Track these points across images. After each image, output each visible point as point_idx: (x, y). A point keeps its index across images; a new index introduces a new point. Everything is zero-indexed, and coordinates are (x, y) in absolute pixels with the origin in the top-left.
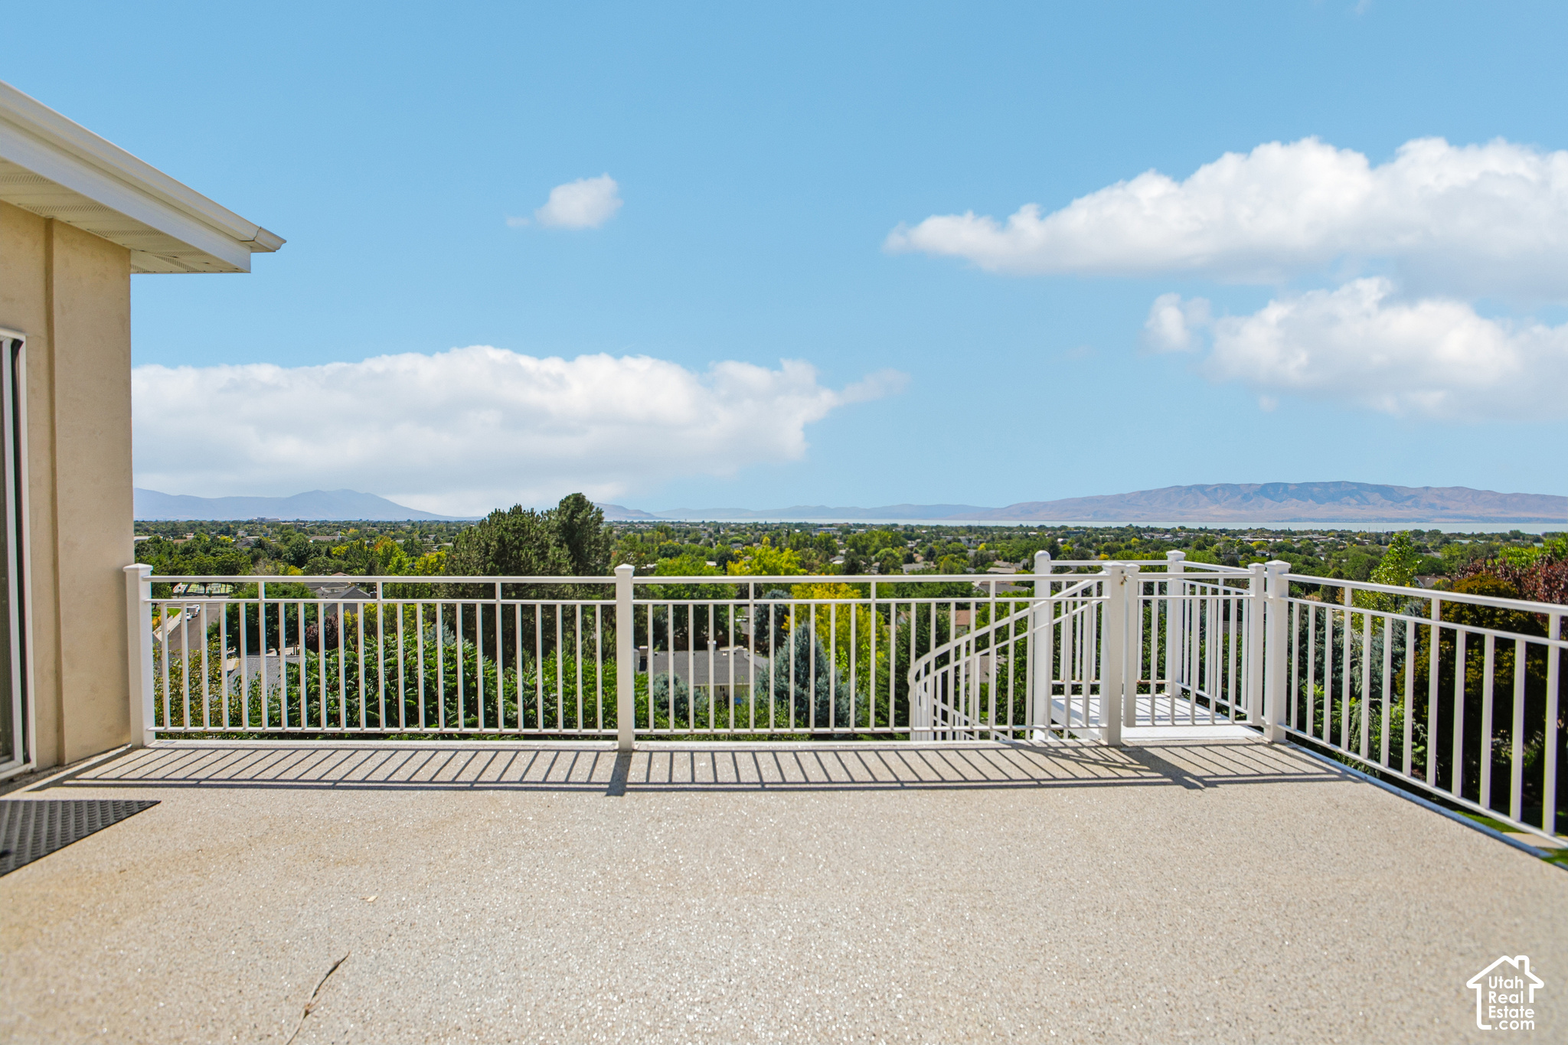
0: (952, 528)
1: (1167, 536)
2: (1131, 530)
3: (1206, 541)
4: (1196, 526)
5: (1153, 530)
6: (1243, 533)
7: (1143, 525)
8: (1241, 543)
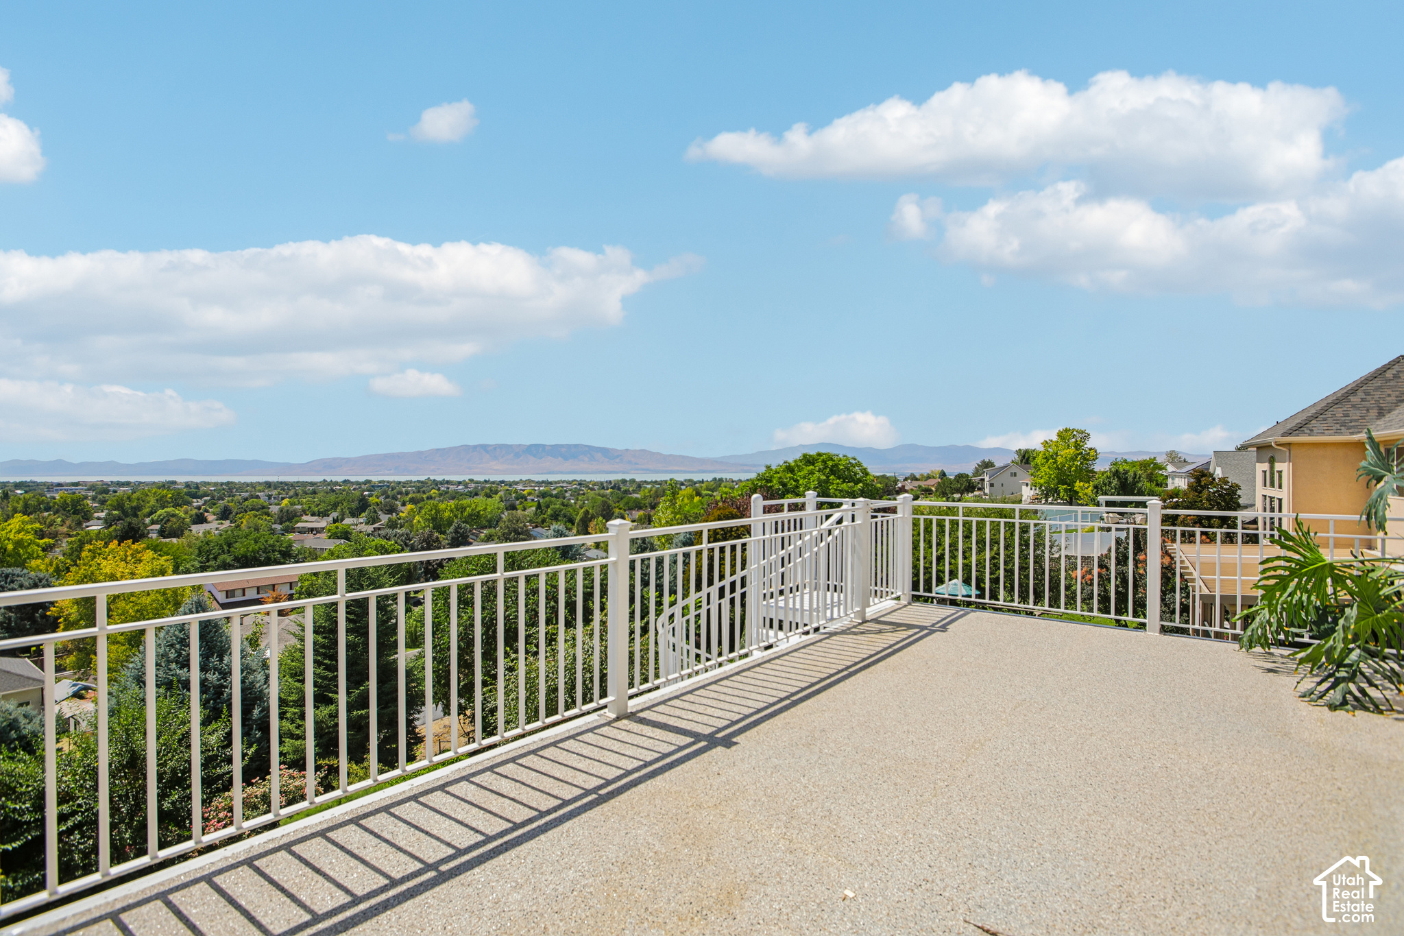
0: (247, 484)
1: (460, 487)
2: (430, 482)
3: (491, 490)
4: (481, 478)
5: (448, 482)
6: (517, 483)
7: (439, 478)
8: (516, 491)
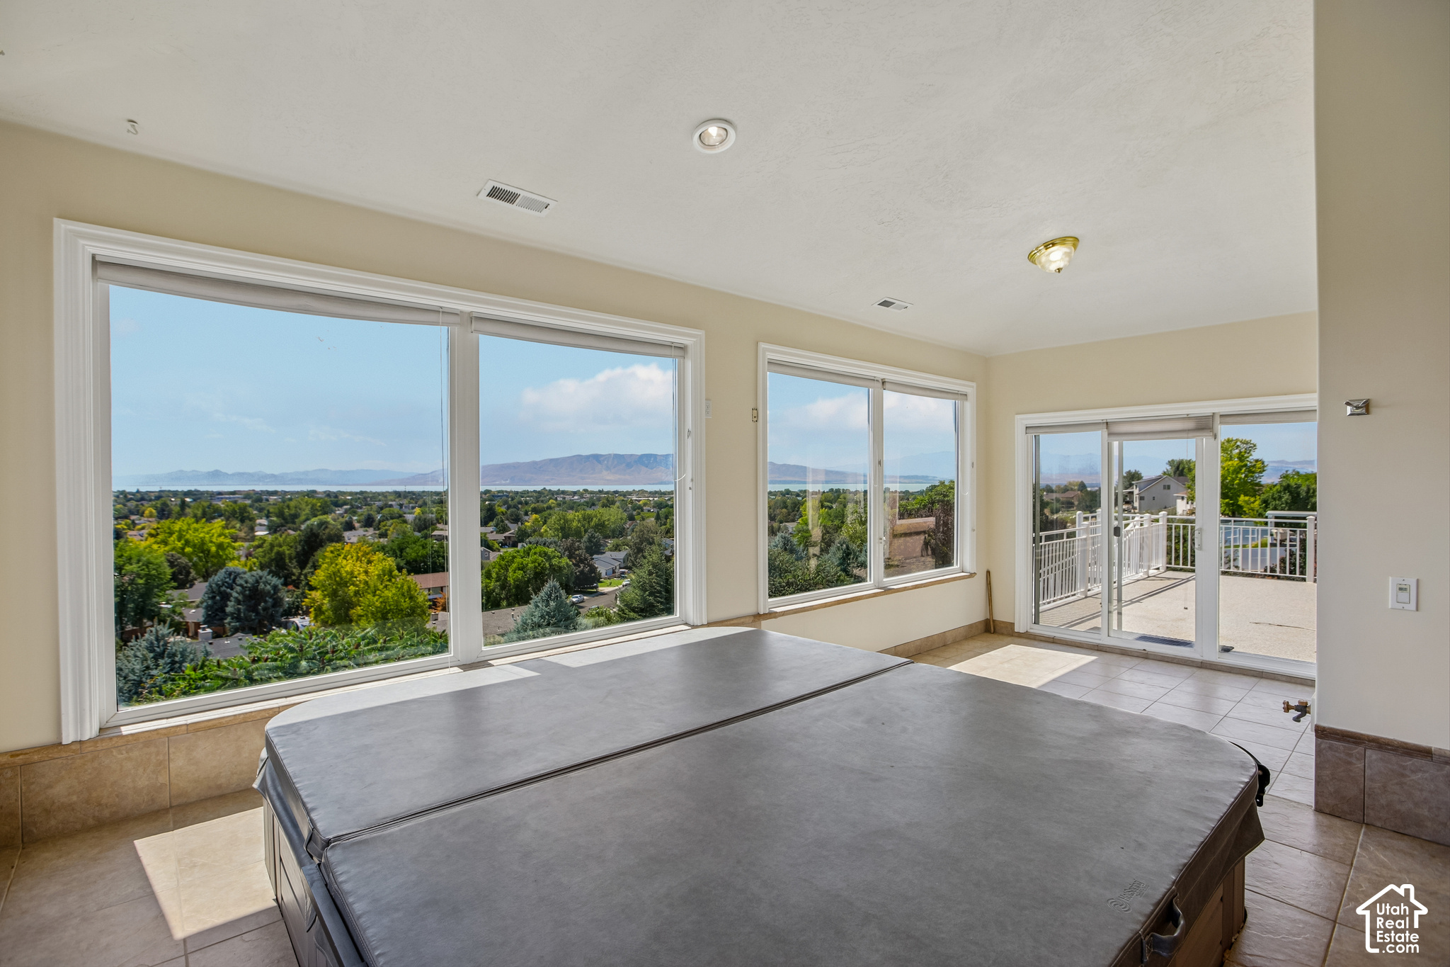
0: (379, 494)
1: (576, 497)
2: (546, 493)
3: (608, 501)
4: (595, 488)
5: (563, 492)
7: (554, 488)
8: (632, 502)
